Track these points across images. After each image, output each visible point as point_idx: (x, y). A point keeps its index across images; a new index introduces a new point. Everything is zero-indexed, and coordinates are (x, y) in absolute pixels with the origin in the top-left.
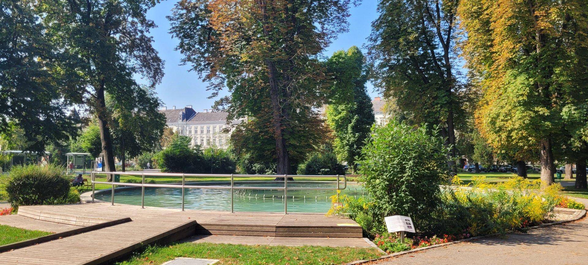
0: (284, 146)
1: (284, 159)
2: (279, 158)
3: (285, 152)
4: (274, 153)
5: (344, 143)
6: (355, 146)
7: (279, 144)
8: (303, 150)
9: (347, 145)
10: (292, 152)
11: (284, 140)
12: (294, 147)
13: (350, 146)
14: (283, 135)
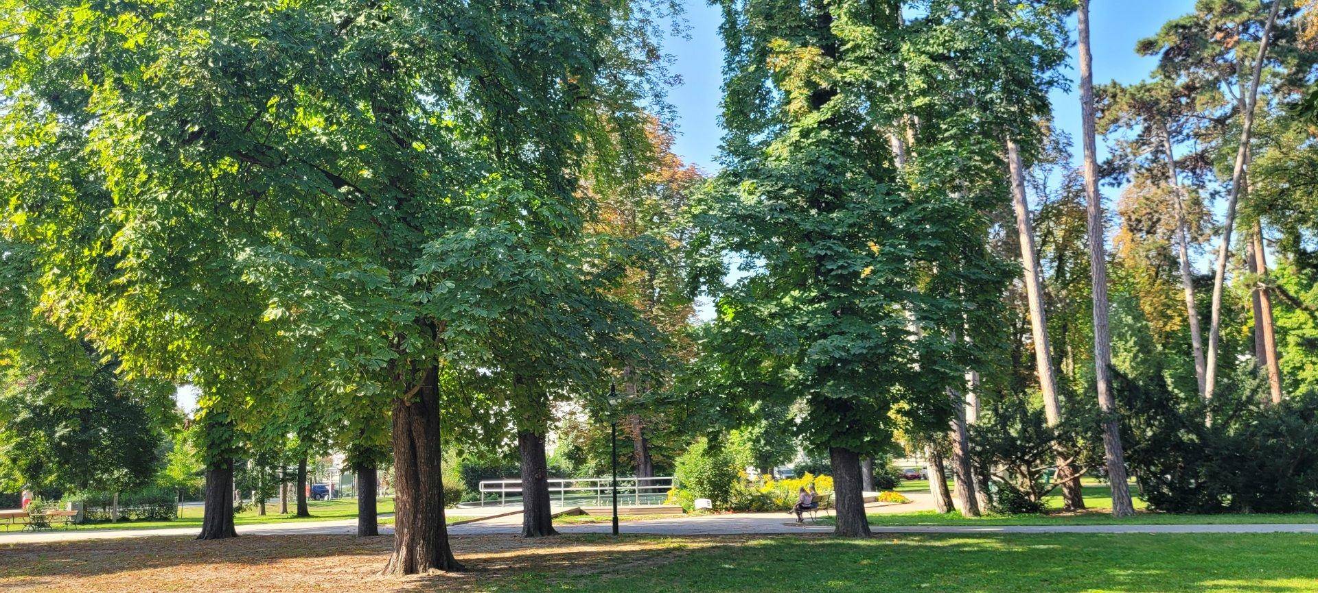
0: (646, 449)
1: (646, 467)
2: (639, 465)
3: (647, 457)
4: (632, 458)
5: (745, 438)
6: (762, 442)
7: (639, 446)
8: (670, 453)
9: (750, 440)
10: (657, 457)
11: (645, 441)
12: (659, 448)
13: (754, 441)
14: (643, 434)
